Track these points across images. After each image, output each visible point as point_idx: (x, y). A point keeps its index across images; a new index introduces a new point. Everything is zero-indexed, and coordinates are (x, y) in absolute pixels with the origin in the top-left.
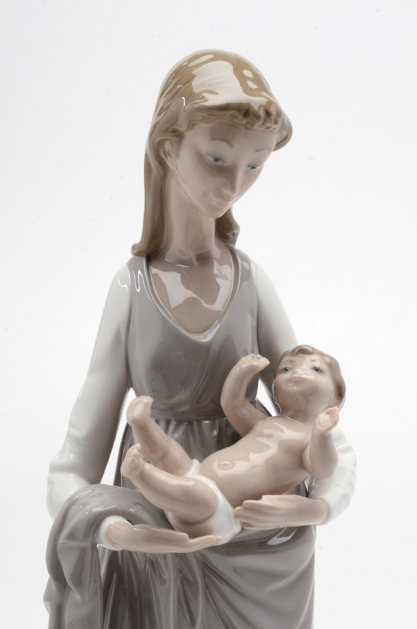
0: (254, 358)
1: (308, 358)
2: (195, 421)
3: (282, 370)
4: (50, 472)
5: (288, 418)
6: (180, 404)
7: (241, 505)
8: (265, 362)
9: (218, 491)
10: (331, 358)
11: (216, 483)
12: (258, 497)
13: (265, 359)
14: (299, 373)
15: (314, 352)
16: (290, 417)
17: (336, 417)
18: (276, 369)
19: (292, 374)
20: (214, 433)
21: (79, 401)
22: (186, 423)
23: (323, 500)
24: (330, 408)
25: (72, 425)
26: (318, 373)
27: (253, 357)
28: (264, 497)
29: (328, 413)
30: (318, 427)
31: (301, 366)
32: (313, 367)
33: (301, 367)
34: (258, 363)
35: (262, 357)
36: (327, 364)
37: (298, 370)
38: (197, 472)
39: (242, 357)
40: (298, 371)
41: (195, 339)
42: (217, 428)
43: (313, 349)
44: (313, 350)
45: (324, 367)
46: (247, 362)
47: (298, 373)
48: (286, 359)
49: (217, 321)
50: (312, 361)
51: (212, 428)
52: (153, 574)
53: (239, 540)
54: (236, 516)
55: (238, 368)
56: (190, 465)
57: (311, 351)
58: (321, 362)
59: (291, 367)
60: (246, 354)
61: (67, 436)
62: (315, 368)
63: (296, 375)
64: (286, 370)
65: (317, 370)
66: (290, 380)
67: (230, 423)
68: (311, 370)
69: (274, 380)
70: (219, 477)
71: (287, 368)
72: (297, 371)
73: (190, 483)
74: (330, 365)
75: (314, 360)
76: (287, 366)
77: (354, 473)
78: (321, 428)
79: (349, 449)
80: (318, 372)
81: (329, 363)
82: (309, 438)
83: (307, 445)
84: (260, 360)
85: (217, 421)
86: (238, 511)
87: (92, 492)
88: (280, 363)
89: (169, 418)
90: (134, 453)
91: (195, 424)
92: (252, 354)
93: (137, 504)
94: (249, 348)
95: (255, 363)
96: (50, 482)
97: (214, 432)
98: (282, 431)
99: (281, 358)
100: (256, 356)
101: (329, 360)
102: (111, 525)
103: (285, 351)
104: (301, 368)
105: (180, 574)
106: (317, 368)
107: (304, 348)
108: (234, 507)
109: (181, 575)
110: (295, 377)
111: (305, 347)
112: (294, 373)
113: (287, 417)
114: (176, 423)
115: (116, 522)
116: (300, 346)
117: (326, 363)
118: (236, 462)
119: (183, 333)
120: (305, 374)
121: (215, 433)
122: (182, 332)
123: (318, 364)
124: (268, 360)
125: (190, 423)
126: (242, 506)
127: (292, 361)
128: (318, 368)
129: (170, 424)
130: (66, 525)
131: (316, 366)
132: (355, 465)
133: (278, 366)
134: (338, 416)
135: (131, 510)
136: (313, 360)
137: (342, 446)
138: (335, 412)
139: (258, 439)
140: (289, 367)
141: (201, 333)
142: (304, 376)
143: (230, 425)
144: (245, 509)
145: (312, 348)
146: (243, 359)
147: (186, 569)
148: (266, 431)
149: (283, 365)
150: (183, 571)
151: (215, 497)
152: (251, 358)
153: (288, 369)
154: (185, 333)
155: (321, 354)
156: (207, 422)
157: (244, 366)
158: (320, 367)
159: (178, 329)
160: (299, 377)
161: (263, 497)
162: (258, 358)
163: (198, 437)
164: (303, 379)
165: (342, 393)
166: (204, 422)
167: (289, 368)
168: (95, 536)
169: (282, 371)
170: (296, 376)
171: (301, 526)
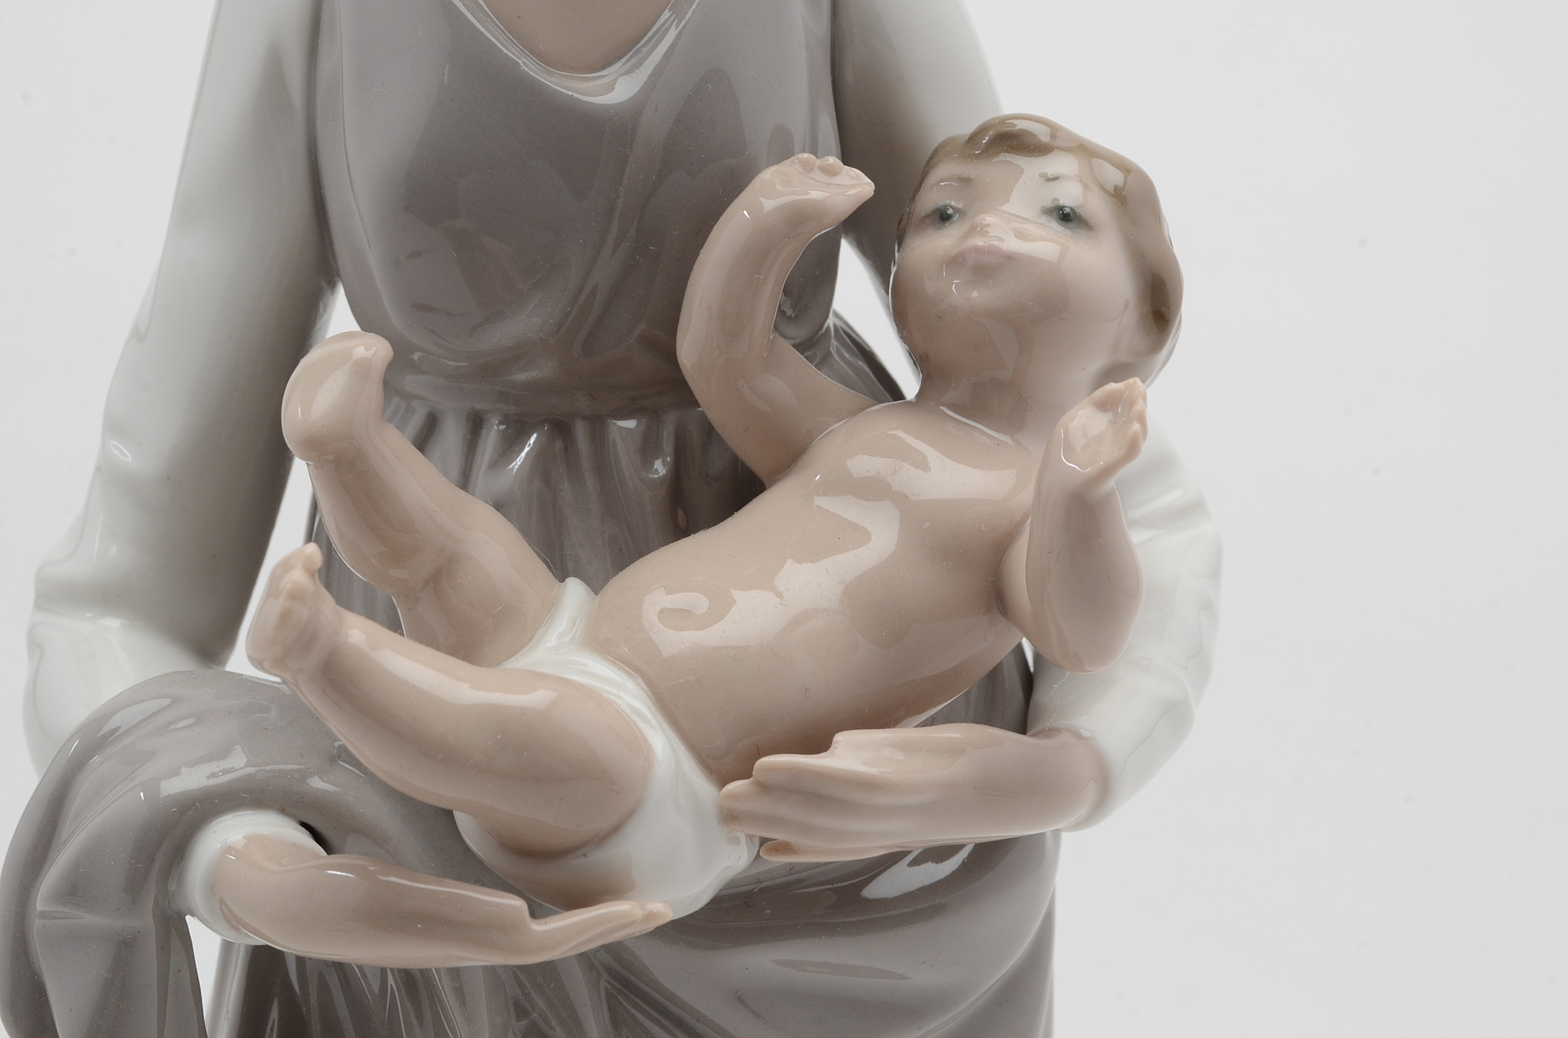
0: (813, 169)
1: (1032, 168)
2: (584, 418)
3: (928, 216)
4: (37, 606)
5: (946, 414)
6: (517, 355)
7: (747, 774)
8: (853, 186)
9: (654, 722)
10: (1126, 167)
11: (646, 688)
12: (818, 742)
13: (858, 176)
14: (993, 232)
15: (1057, 143)
16: (954, 407)
17: (1136, 426)
18: (908, 210)
19: (966, 236)
20: (657, 469)
21: (137, 335)
22: (546, 428)
23: (1080, 737)
24: (1112, 386)
25: (114, 427)
26: (1070, 228)
27: (807, 167)
28: (841, 738)
29: (1104, 405)
30: (1064, 460)
31: (1001, 206)
32: (1049, 204)
33: (1005, 207)
34: (827, 194)
35: (845, 164)
36: (1106, 191)
37: (989, 219)
38: (574, 638)
39: (768, 166)
40: (988, 225)
41: (570, 93)
42: (668, 446)
43: (1054, 129)
44: (1053, 136)
45: (1097, 207)
46: (778, 188)
47: (988, 232)
48: (944, 170)
49: (667, 14)
50: (1049, 180)
51: (648, 448)
52: (414, 1021)
53: (752, 887)
54: (730, 817)
55: (745, 212)
56: (550, 607)
57: (1045, 139)
58: (1086, 186)
59: (960, 206)
60: (783, 152)
61: (98, 469)
62: (1061, 208)
63: (979, 242)
64: (943, 217)
65: (1066, 217)
66: (955, 262)
67: (720, 432)
68: (1044, 219)
69: (897, 255)
70: (664, 656)
71: (946, 207)
72: (985, 223)
73: (537, 698)
74: (1119, 196)
75: (1056, 178)
76: (948, 202)
77: (1208, 607)
78: (1076, 468)
79: (1193, 509)
80: (1070, 225)
81: (1116, 187)
82: (1026, 497)
83: (1020, 524)
84: (837, 180)
85: (670, 421)
86: (733, 797)
87: (166, 708)
88: (920, 188)
89: (480, 406)
90: (289, 585)
91: (581, 430)
92: (806, 155)
93: (339, 757)
94: (799, 128)
95: (816, 194)
96: (36, 645)
97: (655, 467)
98: (924, 465)
99: (925, 167)
100: (818, 162)
101: (1115, 177)
102: (229, 850)
103: (944, 139)
104: (1006, 212)
105: (519, 1019)
106: (1067, 210)
107: (1017, 128)
108: (722, 779)
109: (524, 1023)
110: (977, 250)
111: (1021, 125)
112: (973, 230)
113: (941, 407)
114: (502, 427)
115: (251, 840)
116: (1003, 120)
117: (1102, 188)
118: (737, 594)
119: (524, 68)
120: (1020, 235)
121: (660, 468)
122: (520, 62)
123: (1070, 195)
124: (869, 181)
125: (560, 428)
126: (751, 779)
127: (966, 181)
128: (1072, 209)
129: (484, 432)
130: (62, 840)
131: (1062, 202)
132: (1215, 574)
133: (913, 199)
134: (1142, 419)
135: (317, 783)
136: (1050, 177)
137: (1168, 498)
138: (1131, 403)
139: (820, 501)
140: (953, 203)
141: (599, 71)
142: (1012, 244)
143: (719, 438)
144: (765, 788)
145: (1049, 129)
146: (768, 176)
147: (541, 1004)
148: (862, 465)
149: (931, 198)
150: (530, 1009)
151: (640, 746)
152: (802, 170)
153: (950, 211)
154: (530, 70)
155: (1085, 150)
156: (630, 424)
157: (769, 204)
158: (1077, 207)
159: (505, 51)
160: (993, 251)
161: (837, 742)
162: (830, 172)
163: (591, 483)
164: (1010, 259)
165: (1169, 308)
166: (615, 424)
167: (956, 210)
168: (172, 887)
169: (927, 221)
170: (981, 244)
171: (992, 842)
